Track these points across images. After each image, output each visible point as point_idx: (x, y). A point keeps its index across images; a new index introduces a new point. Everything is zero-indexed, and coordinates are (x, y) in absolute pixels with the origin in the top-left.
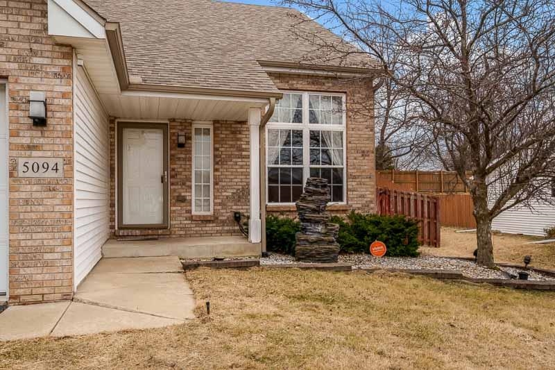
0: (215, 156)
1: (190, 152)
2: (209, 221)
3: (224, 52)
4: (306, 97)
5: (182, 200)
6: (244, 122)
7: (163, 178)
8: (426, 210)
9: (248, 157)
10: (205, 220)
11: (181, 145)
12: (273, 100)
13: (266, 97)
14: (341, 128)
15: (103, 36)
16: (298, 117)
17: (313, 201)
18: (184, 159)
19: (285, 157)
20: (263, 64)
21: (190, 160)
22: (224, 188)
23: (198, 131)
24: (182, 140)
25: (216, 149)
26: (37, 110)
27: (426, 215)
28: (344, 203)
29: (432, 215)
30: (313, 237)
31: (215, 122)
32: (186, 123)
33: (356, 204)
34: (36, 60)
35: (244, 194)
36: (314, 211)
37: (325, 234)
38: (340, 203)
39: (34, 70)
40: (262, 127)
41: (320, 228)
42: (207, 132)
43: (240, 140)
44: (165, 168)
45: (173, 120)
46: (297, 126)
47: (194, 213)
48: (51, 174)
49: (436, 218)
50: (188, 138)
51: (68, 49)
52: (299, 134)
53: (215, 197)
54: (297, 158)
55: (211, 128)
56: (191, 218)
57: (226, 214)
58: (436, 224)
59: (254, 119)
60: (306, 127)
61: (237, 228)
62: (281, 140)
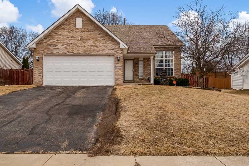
0: (144, 66)
1: (138, 65)
2: (143, 80)
3: (146, 43)
4: (164, 52)
5: (137, 75)
6: (150, 58)
7: (133, 71)
8: (205, 81)
9: (150, 66)
10: (142, 79)
11: (137, 64)
12: (155, 54)
13: (154, 53)
14: (173, 58)
15: (127, 48)
16: (162, 57)
17: (163, 74)
18: (137, 66)
19: (159, 65)
20: (154, 45)
21: (139, 66)
22: (146, 73)
23: (140, 60)
24: (137, 62)
25: (144, 64)
26: (118, 58)
27: (205, 82)
28: (173, 76)
29: (207, 82)
30: (163, 81)
31: (144, 58)
32: (138, 59)
33: (176, 76)
34: (118, 51)
35: (150, 74)
36: (163, 76)
37: (166, 81)
38: (172, 76)
39: (118, 53)
40: (153, 59)
41: (165, 79)
42: (142, 60)
43: (149, 62)
44: (133, 68)
45: (135, 58)
46: (162, 59)
47: (139, 78)
48: (120, 68)
49: (208, 83)
50: (138, 62)
51: (122, 49)
52: (162, 60)
53: (144, 75)
54: (162, 66)
55: (143, 59)
56: (139, 79)
57: (146, 78)
58: (208, 85)
59: (152, 58)
60: (164, 59)
61: (149, 81)
62: (158, 62)
